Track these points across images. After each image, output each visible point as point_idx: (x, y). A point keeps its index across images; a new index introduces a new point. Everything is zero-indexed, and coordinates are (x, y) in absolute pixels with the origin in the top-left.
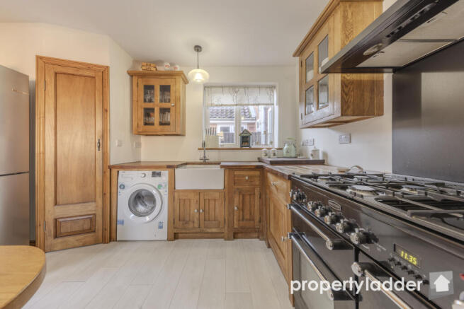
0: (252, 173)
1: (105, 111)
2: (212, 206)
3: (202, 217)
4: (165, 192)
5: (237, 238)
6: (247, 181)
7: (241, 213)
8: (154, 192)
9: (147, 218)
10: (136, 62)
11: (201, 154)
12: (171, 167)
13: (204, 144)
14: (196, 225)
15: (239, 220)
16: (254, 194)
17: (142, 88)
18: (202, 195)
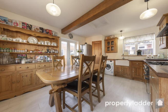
0: (139, 63)
1: (101, 49)
2: (125, 70)
3: (123, 72)
4: (113, 65)
5: (134, 80)
6: (137, 65)
7: (135, 73)
8: (111, 65)
9: (109, 70)
10: (106, 37)
11: (122, 57)
12: (114, 60)
13: (123, 55)
14: (121, 74)
15: (135, 75)
16: (140, 69)
17: (107, 42)
18: (122, 67)
